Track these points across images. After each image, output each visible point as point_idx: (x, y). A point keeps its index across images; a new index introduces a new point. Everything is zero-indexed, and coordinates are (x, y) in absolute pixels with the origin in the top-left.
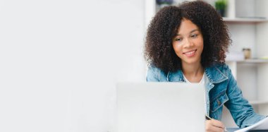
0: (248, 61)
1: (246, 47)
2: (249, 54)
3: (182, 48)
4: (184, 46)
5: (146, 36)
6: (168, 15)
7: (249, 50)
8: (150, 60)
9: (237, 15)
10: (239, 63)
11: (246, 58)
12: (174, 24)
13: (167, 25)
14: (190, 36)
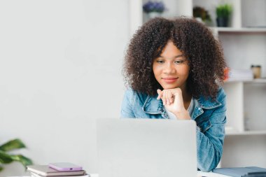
0: (258, 80)
1: (256, 63)
2: (260, 73)
4: (164, 71)
5: (128, 48)
6: (154, 31)
7: (259, 67)
8: (128, 79)
9: (243, 25)
10: (246, 84)
11: (255, 77)
12: (159, 43)
13: (151, 42)
14: (173, 61)
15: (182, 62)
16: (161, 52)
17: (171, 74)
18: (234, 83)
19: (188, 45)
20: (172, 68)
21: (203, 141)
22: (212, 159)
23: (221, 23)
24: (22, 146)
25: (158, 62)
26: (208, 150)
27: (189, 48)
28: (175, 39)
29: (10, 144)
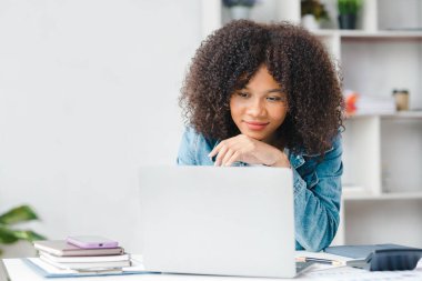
0: (403, 114)
1: (400, 87)
2: (407, 101)
3: (243, 113)
4: (248, 112)
7: (405, 92)
9: (381, 26)
10: (384, 119)
11: (399, 108)
12: (246, 68)
13: (233, 64)
14: (265, 97)
15: (278, 99)
16: (247, 82)
17: (259, 117)
18: (366, 118)
19: (292, 77)
20: (262, 108)
21: (309, 203)
22: (323, 232)
23: (345, 23)
24: (32, 216)
25: (240, 94)
26: (318, 217)
27: (292, 81)
28: (272, 64)
29: (12, 213)
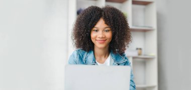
1: (139, 47)
2: (141, 52)
3: (96, 37)
4: (98, 36)
7: (141, 49)
9: (133, 25)
10: (134, 58)
11: (139, 54)
12: (95, 19)
14: (103, 31)
15: (108, 31)
16: (95, 25)
17: (102, 38)
20: (103, 34)
25: (94, 31)
